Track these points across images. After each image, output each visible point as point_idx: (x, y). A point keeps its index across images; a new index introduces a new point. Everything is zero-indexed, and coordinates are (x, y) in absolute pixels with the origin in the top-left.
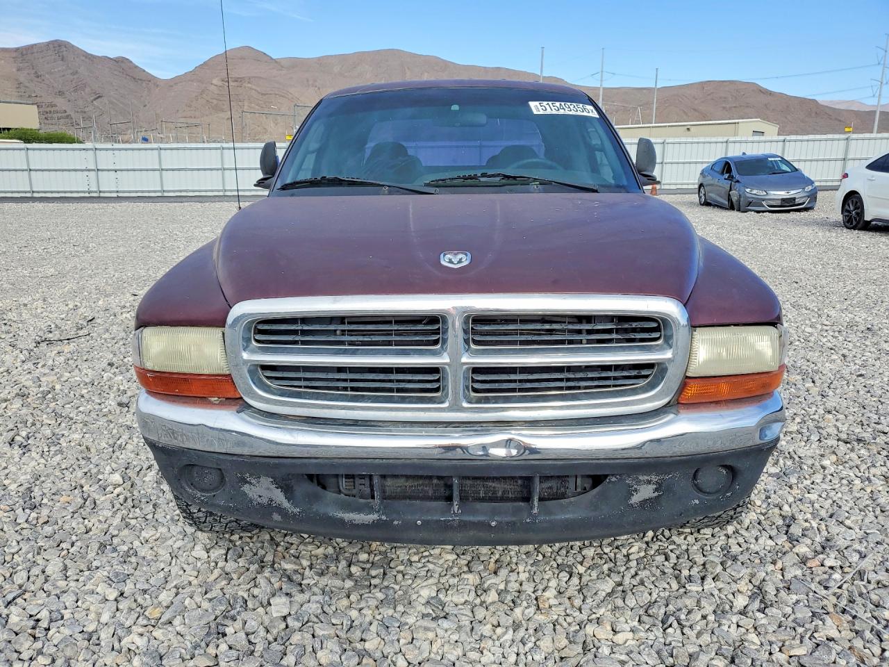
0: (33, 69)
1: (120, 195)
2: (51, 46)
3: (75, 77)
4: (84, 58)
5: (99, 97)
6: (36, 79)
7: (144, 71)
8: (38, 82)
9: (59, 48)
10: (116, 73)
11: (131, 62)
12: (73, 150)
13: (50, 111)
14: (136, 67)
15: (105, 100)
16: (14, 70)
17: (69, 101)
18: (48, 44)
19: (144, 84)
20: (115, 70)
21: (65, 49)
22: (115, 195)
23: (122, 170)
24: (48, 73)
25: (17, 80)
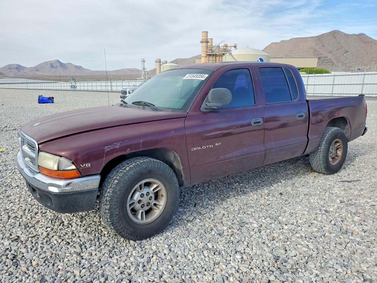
0: (322, 43)
1: (314, 95)
2: (331, 33)
3: (338, 45)
4: (344, 36)
5: (347, 52)
6: (322, 47)
7: (371, 38)
8: (322, 48)
9: (335, 34)
10: (357, 41)
11: (365, 35)
12: (323, 76)
13: (325, 60)
14: (367, 37)
15: (349, 53)
16: (315, 45)
17: (333, 55)
18: (330, 33)
19: (369, 44)
20: (357, 39)
21: (337, 34)
22: (312, 95)
23: (317, 85)
24: (327, 44)
25: (314, 48)
